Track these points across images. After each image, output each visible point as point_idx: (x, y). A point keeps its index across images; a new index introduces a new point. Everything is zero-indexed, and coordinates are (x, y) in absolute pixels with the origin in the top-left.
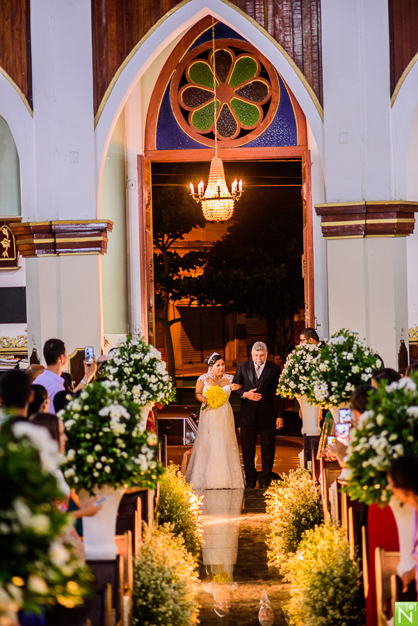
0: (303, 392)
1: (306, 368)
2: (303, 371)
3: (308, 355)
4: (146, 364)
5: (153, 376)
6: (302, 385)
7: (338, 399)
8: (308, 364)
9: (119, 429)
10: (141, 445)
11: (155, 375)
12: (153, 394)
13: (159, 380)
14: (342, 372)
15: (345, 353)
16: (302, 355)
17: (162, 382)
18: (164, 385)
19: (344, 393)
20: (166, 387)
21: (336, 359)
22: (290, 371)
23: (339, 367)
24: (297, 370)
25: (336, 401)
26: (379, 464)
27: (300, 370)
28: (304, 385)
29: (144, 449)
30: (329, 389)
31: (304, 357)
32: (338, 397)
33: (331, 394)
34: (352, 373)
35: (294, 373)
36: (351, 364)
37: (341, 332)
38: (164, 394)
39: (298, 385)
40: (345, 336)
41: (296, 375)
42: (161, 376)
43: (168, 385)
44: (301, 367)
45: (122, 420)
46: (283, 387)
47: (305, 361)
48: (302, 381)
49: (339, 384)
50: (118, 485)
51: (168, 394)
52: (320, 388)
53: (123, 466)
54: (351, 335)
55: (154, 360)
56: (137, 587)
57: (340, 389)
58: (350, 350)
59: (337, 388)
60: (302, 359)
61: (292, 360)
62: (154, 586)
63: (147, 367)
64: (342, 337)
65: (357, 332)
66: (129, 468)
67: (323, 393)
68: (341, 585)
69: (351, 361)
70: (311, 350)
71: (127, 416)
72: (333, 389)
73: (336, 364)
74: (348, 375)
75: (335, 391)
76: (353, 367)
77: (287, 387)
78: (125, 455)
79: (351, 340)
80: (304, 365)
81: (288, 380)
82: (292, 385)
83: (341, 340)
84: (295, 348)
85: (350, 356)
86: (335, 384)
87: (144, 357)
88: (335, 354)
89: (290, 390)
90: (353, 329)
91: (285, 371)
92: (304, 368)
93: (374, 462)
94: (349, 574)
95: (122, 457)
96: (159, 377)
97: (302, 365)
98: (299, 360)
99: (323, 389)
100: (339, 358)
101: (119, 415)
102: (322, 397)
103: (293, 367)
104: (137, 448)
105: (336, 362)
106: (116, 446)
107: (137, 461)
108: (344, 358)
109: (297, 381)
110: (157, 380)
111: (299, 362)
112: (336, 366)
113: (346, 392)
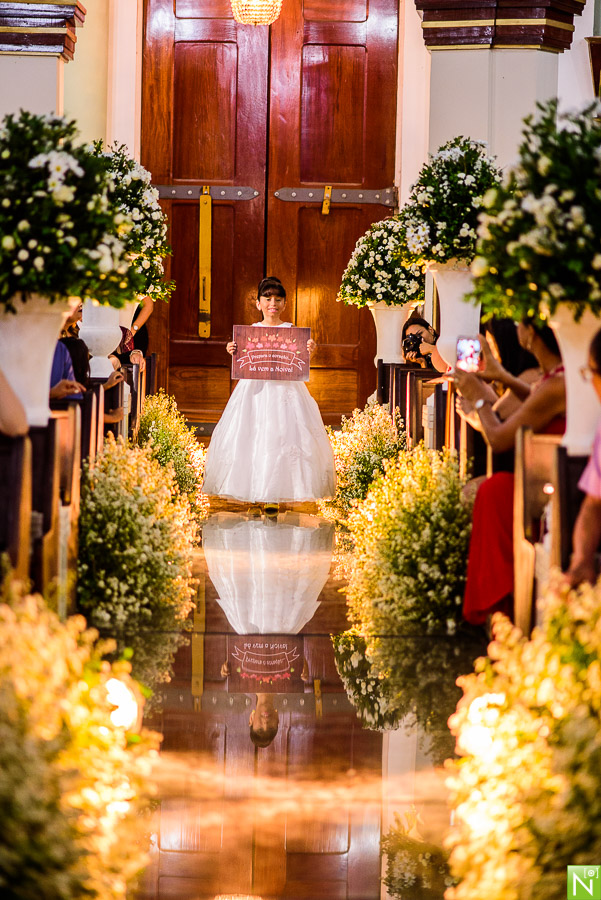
0: (380, 297)
1: (387, 258)
2: (381, 263)
3: (391, 238)
4: (124, 188)
5: (136, 210)
6: (379, 284)
7: (446, 251)
8: (390, 253)
9: (64, 194)
10: (102, 229)
11: (140, 207)
12: (135, 240)
13: (146, 218)
14: (455, 205)
15: (461, 175)
16: (382, 238)
17: (151, 220)
18: (154, 228)
19: (456, 240)
20: (157, 230)
21: (446, 183)
22: (361, 264)
23: (449, 198)
24: (371, 260)
25: (442, 254)
26: (540, 243)
27: (376, 262)
28: (383, 285)
29: (107, 238)
30: (432, 234)
31: (385, 242)
32: (447, 246)
33: (434, 241)
34: (471, 207)
35: (366, 265)
36: (471, 192)
37: (457, 141)
38: (152, 240)
39: (372, 285)
40: (462, 149)
41: (370, 268)
42: (150, 210)
43: (160, 227)
44: (378, 257)
45: (70, 179)
46: (348, 288)
47: (386, 248)
48: (380, 278)
49: (448, 226)
50: (57, 296)
51: (159, 243)
52: (416, 232)
53: (68, 261)
54: (473, 147)
55: (138, 184)
56: (88, 511)
57: (451, 234)
58: (470, 171)
59: (445, 232)
60: (380, 244)
61: (365, 246)
62: (119, 513)
63: (126, 192)
64: (457, 149)
65: (483, 142)
66: (79, 265)
67: (422, 239)
68: (443, 523)
69: (470, 187)
70: (396, 230)
71: (80, 172)
72: (438, 233)
73: (445, 192)
74: (464, 211)
75: (441, 236)
76: (473, 198)
77: (355, 287)
78: (73, 241)
79: (472, 155)
80: (384, 254)
81: (357, 276)
82: (363, 284)
83: (456, 154)
84: (371, 228)
85: (470, 180)
86: (442, 225)
87: (123, 176)
88: (445, 177)
89: (360, 292)
90: (476, 137)
91: (353, 263)
92: (383, 258)
93: (530, 239)
94: (458, 506)
95: (67, 243)
96: (147, 213)
97: (381, 253)
98: (376, 245)
99: (421, 233)
100: (451, 182)
101: (64, 169)
102: (420, 246)
103: (366, 256)
104: (95, 232)
105: (446, 188)
106: (58, 226)
107: (94, 254)
108: (461, 182)
109: (371, 278)
110: (142, 216)
111: (376, 250)
112: (445, 196)
113: (461, 238)
